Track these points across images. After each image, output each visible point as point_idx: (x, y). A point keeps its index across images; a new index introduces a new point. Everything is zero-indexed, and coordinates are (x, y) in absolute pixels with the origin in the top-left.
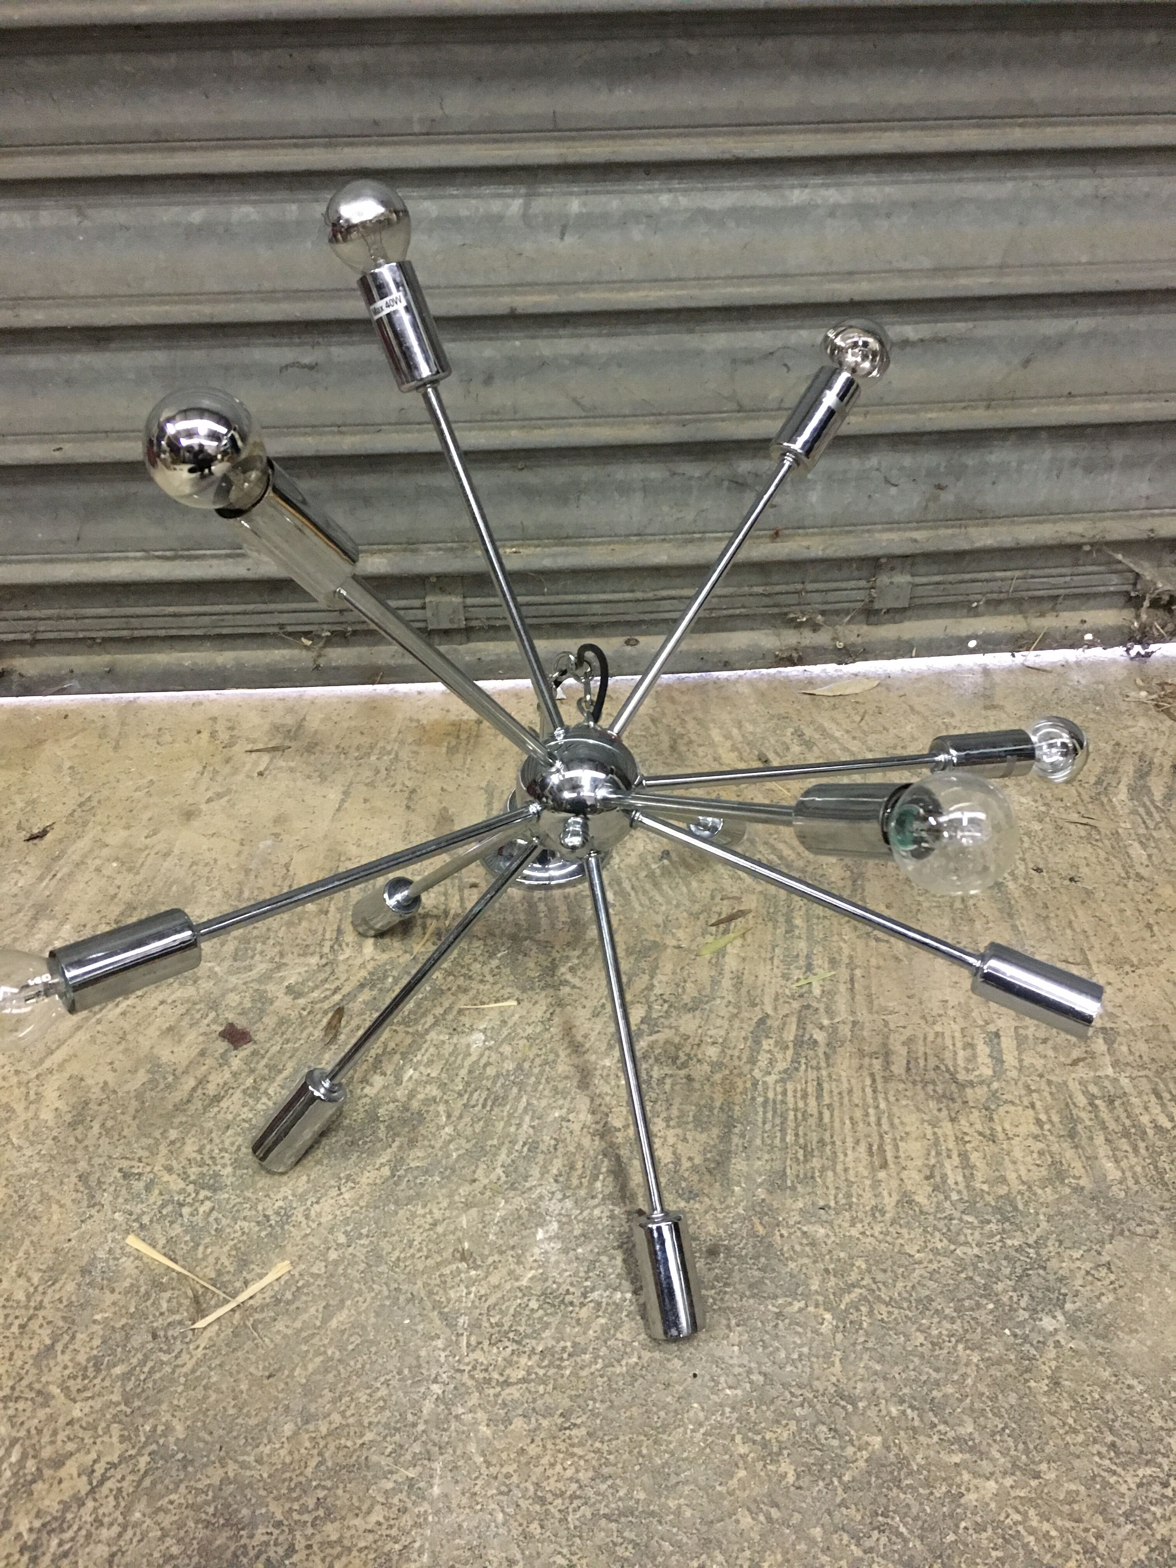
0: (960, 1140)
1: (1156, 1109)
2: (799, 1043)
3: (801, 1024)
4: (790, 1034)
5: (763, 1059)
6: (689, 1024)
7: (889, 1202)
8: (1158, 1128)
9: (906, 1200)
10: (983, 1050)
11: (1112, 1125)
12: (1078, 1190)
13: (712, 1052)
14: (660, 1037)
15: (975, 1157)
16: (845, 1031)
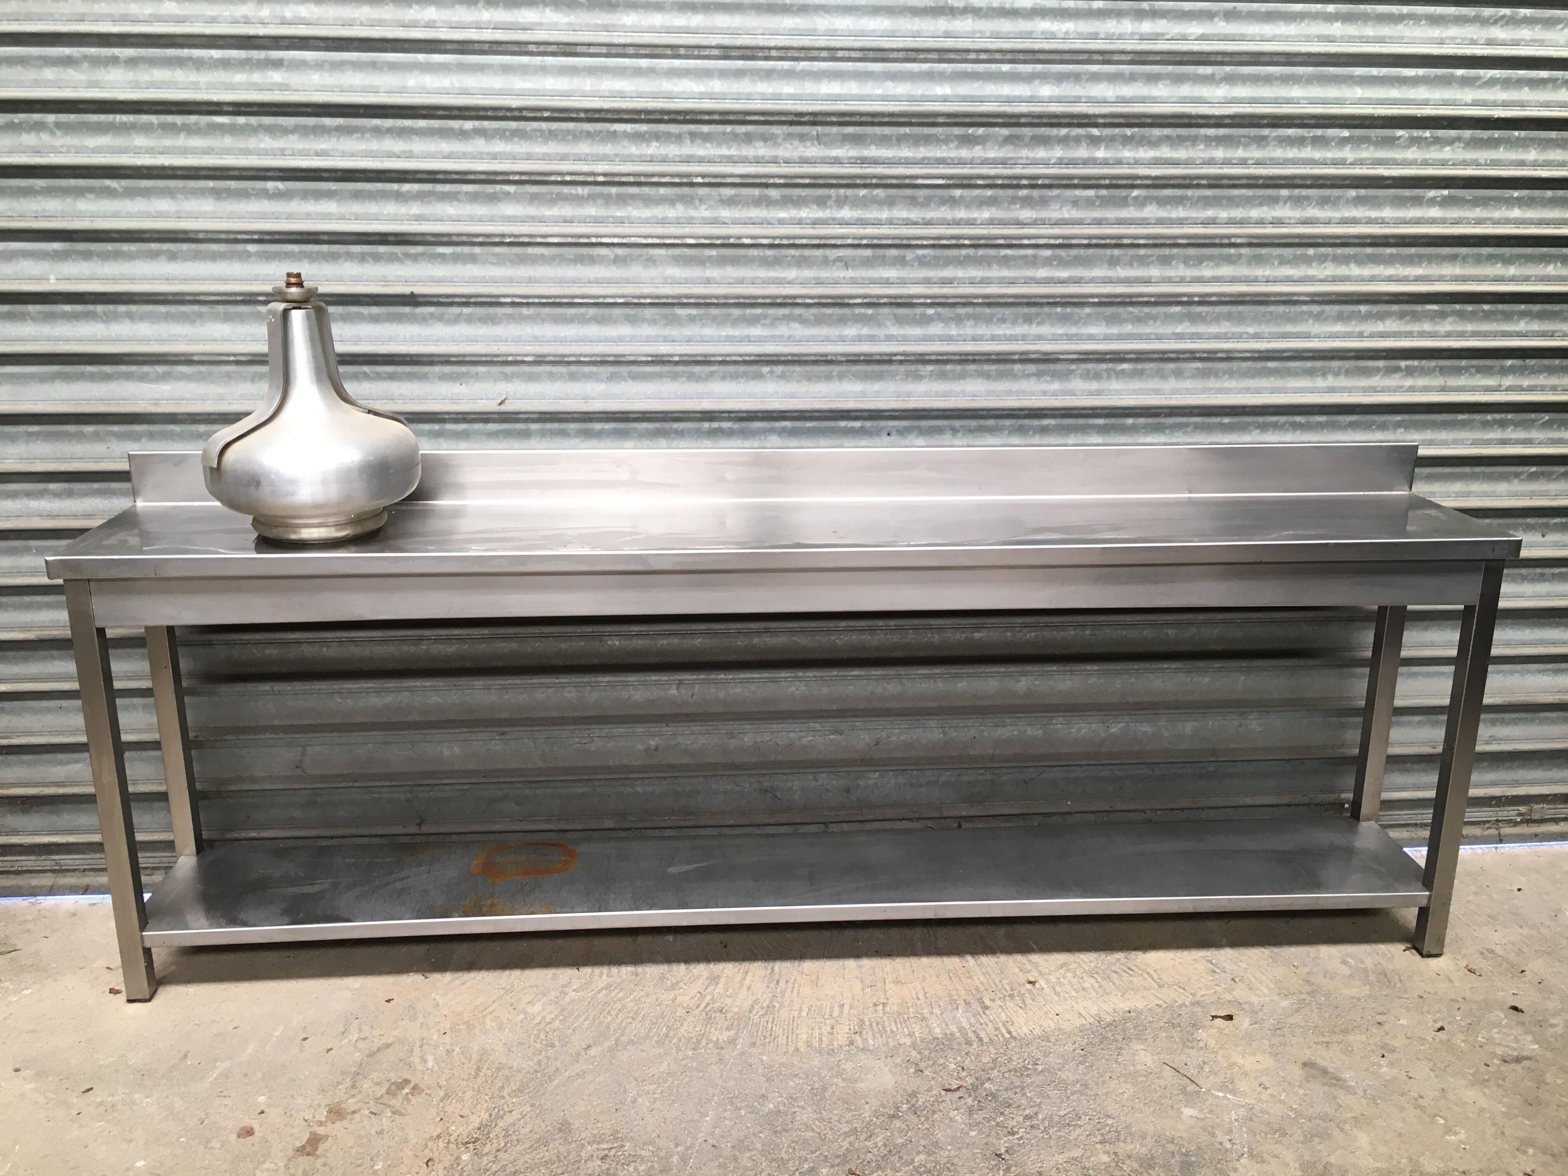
0: (821, 1034)
1: (893, 1025)
2: (768, 1007)
3: (771, 1002)
4: (765, 1004)
5: (754, 1011)
6: (728, 1001)
7: (791, 1050)
8: (892, 1031)
9: (797, 1050)
10: (837, 1008)
11: (876, 1030)
12: (857, 1047)
13: (736, 1010)
14: (716, 1005)
15: (824, 1039)
16: (787, 1003)
